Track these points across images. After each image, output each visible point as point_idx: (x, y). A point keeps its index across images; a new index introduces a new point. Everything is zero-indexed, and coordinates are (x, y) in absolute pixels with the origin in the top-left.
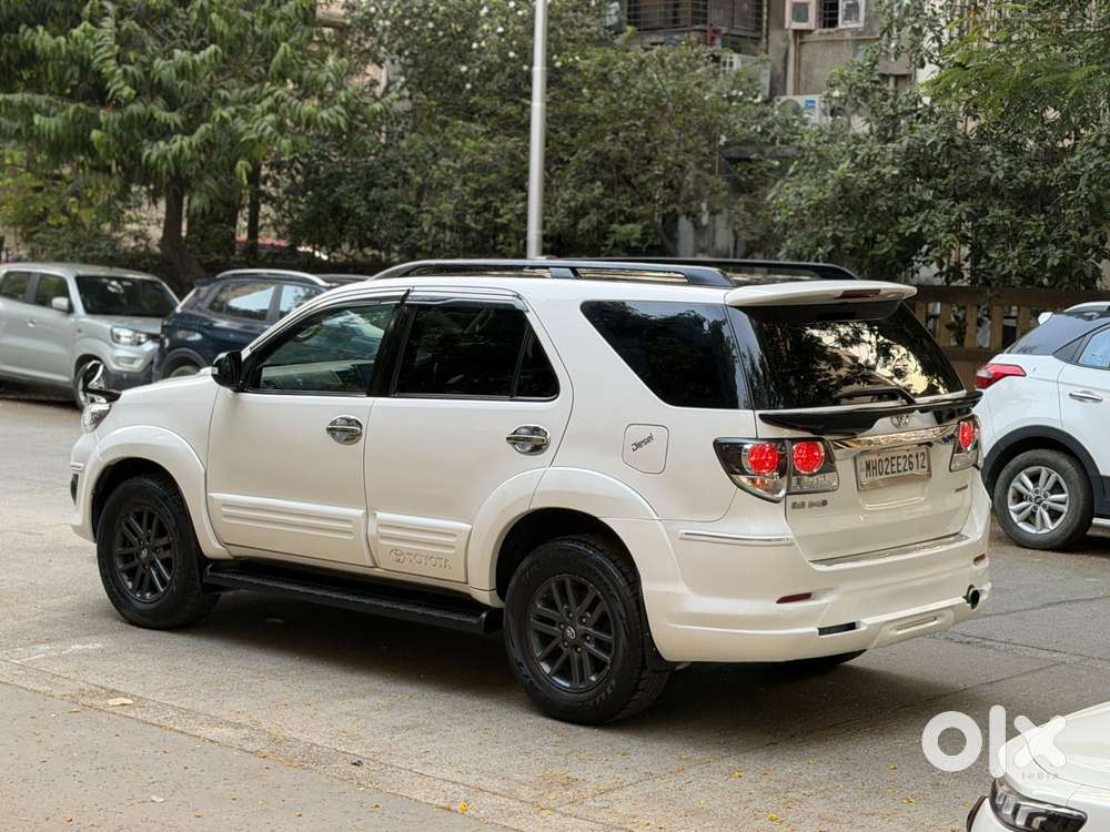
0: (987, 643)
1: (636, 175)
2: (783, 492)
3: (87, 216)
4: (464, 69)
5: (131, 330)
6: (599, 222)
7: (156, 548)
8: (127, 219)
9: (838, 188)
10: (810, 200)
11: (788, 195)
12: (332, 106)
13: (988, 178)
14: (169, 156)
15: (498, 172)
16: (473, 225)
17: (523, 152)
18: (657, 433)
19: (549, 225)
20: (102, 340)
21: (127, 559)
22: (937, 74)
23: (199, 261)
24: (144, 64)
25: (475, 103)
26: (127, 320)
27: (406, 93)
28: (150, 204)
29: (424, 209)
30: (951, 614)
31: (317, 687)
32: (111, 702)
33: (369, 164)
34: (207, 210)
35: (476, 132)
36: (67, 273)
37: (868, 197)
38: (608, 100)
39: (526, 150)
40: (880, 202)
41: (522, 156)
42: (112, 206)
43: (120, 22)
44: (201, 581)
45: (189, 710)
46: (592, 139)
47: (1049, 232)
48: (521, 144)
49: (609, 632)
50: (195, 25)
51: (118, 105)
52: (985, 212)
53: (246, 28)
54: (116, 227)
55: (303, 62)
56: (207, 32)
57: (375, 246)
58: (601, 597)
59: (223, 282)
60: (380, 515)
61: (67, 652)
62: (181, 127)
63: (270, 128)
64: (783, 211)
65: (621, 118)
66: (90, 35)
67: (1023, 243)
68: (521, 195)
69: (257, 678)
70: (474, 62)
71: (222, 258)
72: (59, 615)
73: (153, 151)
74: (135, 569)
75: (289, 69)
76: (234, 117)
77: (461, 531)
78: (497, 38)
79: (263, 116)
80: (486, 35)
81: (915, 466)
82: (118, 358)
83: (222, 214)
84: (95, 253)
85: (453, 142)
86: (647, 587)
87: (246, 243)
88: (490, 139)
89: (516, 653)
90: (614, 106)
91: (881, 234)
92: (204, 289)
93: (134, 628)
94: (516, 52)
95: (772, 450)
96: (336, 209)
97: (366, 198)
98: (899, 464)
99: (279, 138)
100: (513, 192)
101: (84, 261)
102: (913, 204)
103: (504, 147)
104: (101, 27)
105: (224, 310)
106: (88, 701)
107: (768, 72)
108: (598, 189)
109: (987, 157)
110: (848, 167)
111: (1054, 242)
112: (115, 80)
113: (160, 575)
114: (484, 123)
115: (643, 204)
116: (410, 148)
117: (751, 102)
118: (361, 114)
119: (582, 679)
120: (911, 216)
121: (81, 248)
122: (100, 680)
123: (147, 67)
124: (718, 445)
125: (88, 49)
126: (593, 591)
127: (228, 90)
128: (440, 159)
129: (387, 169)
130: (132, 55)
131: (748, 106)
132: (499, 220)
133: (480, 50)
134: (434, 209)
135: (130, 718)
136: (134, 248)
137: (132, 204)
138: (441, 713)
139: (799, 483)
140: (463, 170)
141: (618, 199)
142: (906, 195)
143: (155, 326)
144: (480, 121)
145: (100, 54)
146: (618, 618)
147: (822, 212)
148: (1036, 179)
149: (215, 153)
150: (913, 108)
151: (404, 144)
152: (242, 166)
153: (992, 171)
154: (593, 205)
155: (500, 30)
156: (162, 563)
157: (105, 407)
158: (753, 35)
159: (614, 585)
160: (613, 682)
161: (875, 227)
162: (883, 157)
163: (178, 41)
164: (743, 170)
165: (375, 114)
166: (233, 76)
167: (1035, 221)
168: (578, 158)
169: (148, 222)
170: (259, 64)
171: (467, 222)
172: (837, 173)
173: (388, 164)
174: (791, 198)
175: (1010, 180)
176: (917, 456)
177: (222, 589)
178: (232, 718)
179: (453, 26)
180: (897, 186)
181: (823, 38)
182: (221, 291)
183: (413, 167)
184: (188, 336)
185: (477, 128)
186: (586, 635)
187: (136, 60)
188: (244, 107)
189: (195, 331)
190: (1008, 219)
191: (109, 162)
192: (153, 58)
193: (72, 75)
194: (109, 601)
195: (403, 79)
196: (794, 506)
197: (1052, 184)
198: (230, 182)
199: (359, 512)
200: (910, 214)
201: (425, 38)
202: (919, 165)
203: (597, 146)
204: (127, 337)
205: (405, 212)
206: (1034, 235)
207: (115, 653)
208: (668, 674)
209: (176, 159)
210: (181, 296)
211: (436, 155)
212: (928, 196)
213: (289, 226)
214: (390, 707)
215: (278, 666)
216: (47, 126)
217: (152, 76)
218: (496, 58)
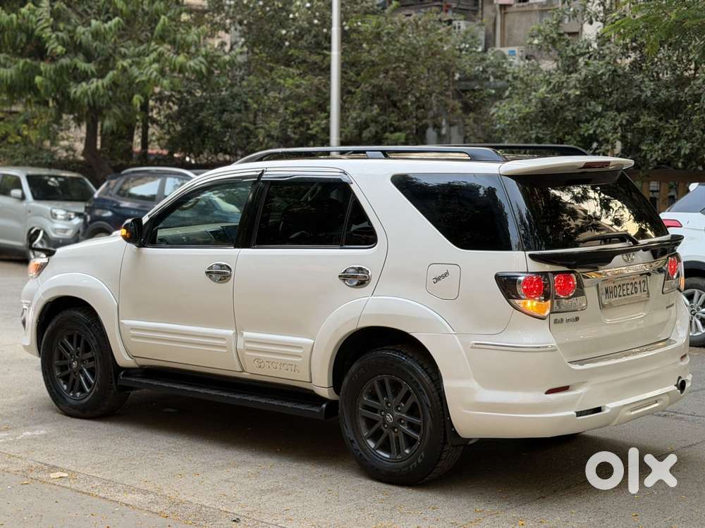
0: (679, 415)
1: (400, 101)
2: (548, 312)
3: (34, 135)
4: (284, 32)
5: (64, 210)
6: (377, 132)
7: (84, 361)
8: (60, 138)
9: (539, 105)
10: (520, 113)
11: (505, 110)
12: (196, 58)
13: (640, 96)
14: (89, 93)
15: (308, 100)
16: (293, 135)
17: (324, 86)
18: (452, 269)
19: (343, 135)
20: (45, 218)
21: (63, 368)
22: (602, 28)
23: (109, 164)
24: (69, 32)
25: (292, 55)
26: (61, 204)
27: (245, 49)
28: (75, 127)
29: (260, 126)
30: (667, 398)
31: (203, 460)
32: (52, 475)
33: (221, 97)
34: (115, 128)
35: (293, 73)
36: (21, 173)
37: (559, 110)
38: (380, 51)
39: (328, 85)
40: (567, 113)
41: (324, 90)
42: (51, 129)
43: (53, 4)
44: (116, 383)
45: (109, 480)
46: (371, 77)
47: (681, 131)
48: (324, 81)
49: (418, 417)
50: (103, 5)
51: (53, 59)
52: (638, 119)
53: (138, 6)
54: (53, 144)
55: (176, 29)
56: (111, 10)
57: (226, 152)
58: (412, 391)
59: (125, 176)
60: (246, 334)
61: (20, 438)
62: (96, 73)
63: (155, 73)
64: (502, 121)
65: (390, 63)
66: (33, 12)
67: (664, 139)
68: (323, 115)
69: (158, 454)
70: (290, 27)
71: (124, 162)
72: (14, 409)
73: (77, 90)
74: (69, 375)
75: (167, 34)
76: (131, 66)
77: (306, 344)
78: (306, 10)
79: (151, 64)
80: (298, 8)
81: (639, 290)
82: (56, 229)
83: (124, 133)
84: (40, 161)
85: (278, 80)
86: (448, 384)
87: (140, 152)
88: (303, 78)
89: (349, 433)
90: (384, 55)
91: (568, 135)
92: (113, 182)
93: (69, 418)
94: (319, 20)
95: (539, 280)
96: (200, 127)
97: (220, 119)
98: (628, 289)
99: (161, 79)
100: (319, 113)
101: (32, 165)
102: (589, 114)
103: (312, 83)
104: (40, 7)
105: (127, 195)
106: (34, 475)
107: (483, 33)
108: (376, 110)
109: (638, 83)
110: (545, 91)
111: (685, 138)
112: (52, 41)
113: (86, 380)
114: (298, 68)
115: (405, 119)
116: (249, 86)
117: (475, 52)
118: (216, 63)
119: (399, 452)
120: (589, 123)
121: (30, 156)
122: (44, 459)
123: (72, 33)
124: (498, 278)
125: (31, 22)
126: (406, 387)
127: (126, 48)
128: (270, 91)
129: (234, 100)
130: (61, 26)
131: (473, 54)
132: (310, 132)
133: (294, 19)
134: (266, 126)
135: (66, 487)
136: (66, 157)
137: (63, 128)
138: (295, 478)
139: (558, 304)
140: (285, 99)
141: (389, 117)
142: (584, 109)
143: (80, 207)
144: (295, 66)
145: (41, 24)
146: (425, 407)
147: (528, 121)
148: (672, 96)
149: (119, 90)
150: (587, 51)
151: (245, 83)
152: (137, 99)
153: (642, 91)
154: (372, 121)
155: (308, 5)
156: (88, 371)
157: (45, 260)
158: (473, 8)
159: (421, 381)
160: (423, 454)
161: (563, 131)
162: (568, 83)
163: (93, 16)
164: (471, 97)
165: (226, 63)
166: (130, 39)
167: (671, 124)
168: (362, 90)
169: (74, 138)
170: (147, 31)
171: (288, 133)
172: (538, 94)
173: (234, 97)
174: (507, 112)
175: (654, 97)
176: (640, 283)
177: (132, 389)
178: (142, 486)
179: (276, 3)
180: (578, 103)
181: (520, 9)
182: (124, 183)
183: (251, 98)
184: (102, 213)
185: (294, 71)
186: (401, 419)
187: (64, 29)
188: (137, 59)
189: (107, 210)
190: (654, 123)
191: (47, 99)
192: (76, 27)
193: (21, 40)
194: (50, 399)
195: (243, 40)
196: (556, 321)
197: (683, 99)
198: (129, 110)
199: (231, 332)
200: (588, 121)
201: (258, 12)
202: (592, 89)
203: (374, 81)
204: (61, 215)
205: (246, 128)
206: (671, 134)
207: (55, 437)
208: (462, 447)
209: (93, 94)
210: (97, 188)
211: (266, 90)
212: (600, 109)
213: (168, 140)
214: (257, 475)
215: (173, 445)
216: (5, 74)
217: (75, 39)
218: (306, 25)
